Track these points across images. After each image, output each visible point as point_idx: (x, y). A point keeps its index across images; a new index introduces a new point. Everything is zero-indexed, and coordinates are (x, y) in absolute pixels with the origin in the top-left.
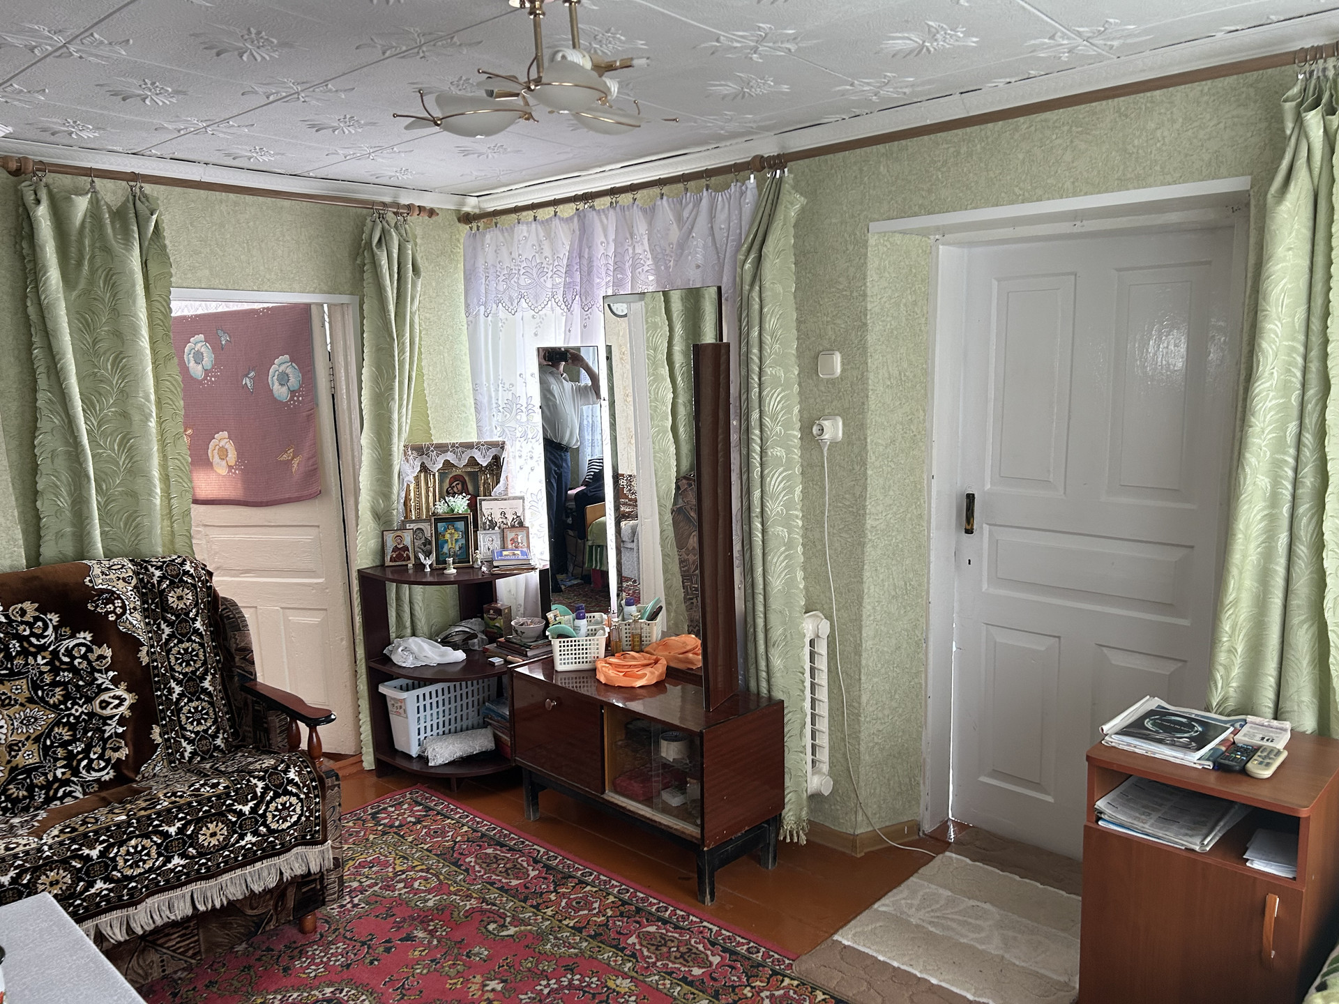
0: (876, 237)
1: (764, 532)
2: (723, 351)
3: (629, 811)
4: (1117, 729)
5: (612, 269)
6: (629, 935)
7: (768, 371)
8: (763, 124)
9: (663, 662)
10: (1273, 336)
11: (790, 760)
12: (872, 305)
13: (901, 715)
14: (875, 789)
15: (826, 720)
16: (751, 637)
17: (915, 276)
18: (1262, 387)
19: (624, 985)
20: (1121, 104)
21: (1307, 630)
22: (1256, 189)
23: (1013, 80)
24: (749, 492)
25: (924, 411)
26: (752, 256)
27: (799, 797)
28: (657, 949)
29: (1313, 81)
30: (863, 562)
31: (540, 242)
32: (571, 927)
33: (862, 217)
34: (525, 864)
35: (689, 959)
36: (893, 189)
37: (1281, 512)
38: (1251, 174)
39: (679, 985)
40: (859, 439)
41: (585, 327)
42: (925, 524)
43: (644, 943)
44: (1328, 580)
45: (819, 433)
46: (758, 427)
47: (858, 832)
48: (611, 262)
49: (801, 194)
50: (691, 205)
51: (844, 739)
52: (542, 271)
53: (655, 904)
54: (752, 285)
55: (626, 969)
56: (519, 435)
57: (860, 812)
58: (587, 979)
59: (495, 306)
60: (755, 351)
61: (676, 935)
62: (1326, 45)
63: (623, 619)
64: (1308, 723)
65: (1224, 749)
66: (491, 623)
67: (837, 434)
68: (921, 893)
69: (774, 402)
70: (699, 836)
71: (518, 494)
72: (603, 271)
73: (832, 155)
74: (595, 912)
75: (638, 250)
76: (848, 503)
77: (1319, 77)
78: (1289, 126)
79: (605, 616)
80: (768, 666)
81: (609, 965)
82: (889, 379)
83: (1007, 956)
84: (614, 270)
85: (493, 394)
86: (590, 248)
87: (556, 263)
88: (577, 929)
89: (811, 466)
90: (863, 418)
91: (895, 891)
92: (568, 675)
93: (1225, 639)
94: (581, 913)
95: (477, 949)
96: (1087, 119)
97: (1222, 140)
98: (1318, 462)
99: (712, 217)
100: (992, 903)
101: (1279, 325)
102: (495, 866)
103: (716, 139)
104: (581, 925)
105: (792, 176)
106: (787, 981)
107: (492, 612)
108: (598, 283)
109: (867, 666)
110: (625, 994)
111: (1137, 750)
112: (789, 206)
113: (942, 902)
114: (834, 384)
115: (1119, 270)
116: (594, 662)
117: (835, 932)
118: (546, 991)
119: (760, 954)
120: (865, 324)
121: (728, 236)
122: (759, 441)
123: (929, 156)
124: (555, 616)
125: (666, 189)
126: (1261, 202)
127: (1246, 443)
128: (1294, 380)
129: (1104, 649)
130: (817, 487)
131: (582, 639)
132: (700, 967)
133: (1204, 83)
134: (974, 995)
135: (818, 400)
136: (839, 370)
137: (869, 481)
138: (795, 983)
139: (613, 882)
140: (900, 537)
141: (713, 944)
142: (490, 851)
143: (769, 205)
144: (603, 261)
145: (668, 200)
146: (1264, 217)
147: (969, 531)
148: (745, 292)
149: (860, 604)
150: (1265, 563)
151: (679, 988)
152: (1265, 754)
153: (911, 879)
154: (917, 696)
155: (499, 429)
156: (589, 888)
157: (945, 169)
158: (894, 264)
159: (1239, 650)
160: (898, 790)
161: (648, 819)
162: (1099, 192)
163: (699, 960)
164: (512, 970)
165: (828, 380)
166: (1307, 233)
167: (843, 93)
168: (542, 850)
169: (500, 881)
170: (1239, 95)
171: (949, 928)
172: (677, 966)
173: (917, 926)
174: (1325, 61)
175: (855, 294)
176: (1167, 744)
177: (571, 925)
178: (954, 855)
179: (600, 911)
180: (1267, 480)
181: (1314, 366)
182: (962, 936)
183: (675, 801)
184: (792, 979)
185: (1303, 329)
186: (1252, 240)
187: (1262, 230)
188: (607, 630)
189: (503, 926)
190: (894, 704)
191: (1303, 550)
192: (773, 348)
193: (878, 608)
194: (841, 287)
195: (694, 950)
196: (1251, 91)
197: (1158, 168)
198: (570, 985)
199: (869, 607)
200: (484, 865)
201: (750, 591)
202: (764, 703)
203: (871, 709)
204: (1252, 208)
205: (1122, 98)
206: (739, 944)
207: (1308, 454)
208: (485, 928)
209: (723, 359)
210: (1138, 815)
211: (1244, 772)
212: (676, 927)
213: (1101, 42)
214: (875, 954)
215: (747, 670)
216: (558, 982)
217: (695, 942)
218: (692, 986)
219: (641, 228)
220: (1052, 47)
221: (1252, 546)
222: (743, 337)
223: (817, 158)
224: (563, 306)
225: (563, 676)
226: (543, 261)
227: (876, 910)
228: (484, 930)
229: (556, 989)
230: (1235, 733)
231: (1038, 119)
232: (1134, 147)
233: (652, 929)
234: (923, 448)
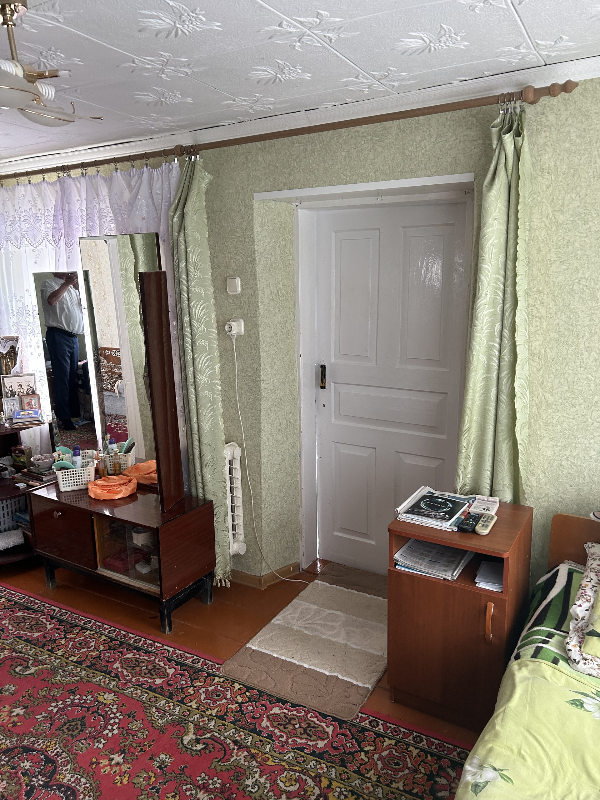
0: (258, 203)
1: (196, 394)
2: (162, 276)
3: (114, 580)
4: (405, 510)
5: (85, 218)
6: (113, 662)
7: (193, 290)
8: (180, 124)
9: (135, 481)
10: (487, 272)
11: (219, 536)
12: (258, 247)
13: (286, 501)
14: (272, 547)
15: (241, 509)
16: (191, 462)
17: (284, 229)
18: (481, 303)
19: (109, 698)
20: (401, 123)
21: (507, 444)
22: (477, 181)
23: (337, 104)
24: (185, 369)
25: (294, 315)
26: (178, 213)
27: (225, 558)
28: (133, 670)
29: (508, 115)
30: (260, 410)
31: (34, 199)
32: (75, 662)
33: (249, 189)
34: (44, 621)
35: (154, 673)
36: (267, 171)
37: (493, 376)
38: (474, 172)
39: (146, 692)
40: (254, 333)
41: (69, 258)
42: (297, 385)
43: (124, 666)
44: (517, 415)
45: (229, 329)
46: (189, 327)
47: (263, 574)
48: (84, 214)
49: (209, 173)
50: (136, 177)
51: (252, 519)
52: (37, 219)
53: (133, 638)
54: (179, 232)
55: (111, 687)
56: (28, 331)
57: (263, 562)
58: (84, 698)
59: (5, 242)
60: (184, 276)
61: (146, 658)
62: (515, 92)
63: (108, 454)
64: (508, 497)
65: (463, 517)
66: (18, 459)
67: (241, 330)
68: (300, 609)
69: (198, 310)
70: (159, 593)
71: (31, 372)
72: (80, 219)
73: (228, 147)
74: (92, 649)
75: (103, 206)
76: (249, 374)
77: (512, 112)
78: (495, 142)
79: (95, 452)
80: (202, 479)
81: (99, 685)
82: (271, 295)
83: (349, 643)
84: (87, 219)
85: (9, 303)
86: (69, 204)
87: (46, 214)
88: (79, 663)
89: (225, 350)
90: (257, 320)
91: (284, 609)
92: (69, 494)
93: (464, 451)
94: (82, 650)
95: (7, 687)
96: (381, 132)
97: (458, 150)
98: (511, 347)
99: (151, 186)
100: (341, 611)
101: (490, 265)
102: (23, 624)
103: (150, 133)
104: (81, 659)
105: (202, 160)
106: (217, 679)
107: (17, 452)
108: (77, 228)
109: (265, 473)
110: (110, 704)
111: (416, 523)
112: (201, 180)
113: (312, 613)
114: (237, 298)
115: (403, 227)
116: (87, 484)
117: (247, 643)
118: (55, 710)
119: (200, 664)
120: (254, 260)
121: (162, 199)
122: (190, 336)
123: (289, 151)
124: (59, 455)
125: (119, 165)
126: (480, 189)
127: (473, 336)
128: (499, 298)
129: (401, 454)
130: (230, 364)
131: (79, 470)
132: (160, 678)
133: (448, 113)
134: (329, 672)
135: (228, 308)
136: (239, 289)
137: (262, 360)
138: (222, 680)
139: (105, 626)
140: (282, 394)
141: (170, 660)
142: (20, 614)
143: (188, 180)
144: (79, 213)
145: (121, 173)
146: (482, 199)
147: (323, 388)
148: (175, 237)
149: (259, 436)
150: (484, 406)
151: (147, 695)
152: (485, 519)
153: (294, 600)
154: (296, 488)
155: (15, 327)
156: (88, 632)
157: (298, 160)
158: (271, 220)
159: (471, 457)
160: (286, 546)
161: (126, 584)
162: (390, 180)
163: (161, 673)
164: (32, 699)
165: (233, 295)
166: (504, 209)
167: (229, 106)
168: (57, 609)
169: (26, 635)
170: (467, 122)
171: (316, 630)
172: (145, 679)
173: (297, 631)
174: (515, 103)
175: (247, 240)
176: (432, 518)
177: (75, 660)
178: (319, 582)
179: (95, 648)
180: (485, 357)
181: (509, 290)
182: (324, 634)
183: (144, 570)
184: (220, 677)
185: (503, 268)
186: (475, 212)
187: (480, 206)
188: (96, 462)
189: (27, 668)
190: (282, 495)
191: (504, 398)
192: (195, 275)
193: (271, 438)
194: (238, 235)
195: (158, 667)
196: (474, 119)
197: (422, 166)
198: (73, 704)
199: (265, 438)
200: (15, 625)
201: (189, 433)
202: (201, 503)
203: (268, 500)
204: (475, 192)
205: (402, 120)
206: (187, 658)
207: (506, 342)
208: (14, 671)
209: (163, 282)
210: (417, 560)
211: (474, 532)
212: (146, 652)
213: (387, 83)
214: (271, 654)
215: (189, 482)
216: (64, 702)
217: (159, 661)
218: (155, 693)
219: (104, 191)
220: (357, 84)
221: (477, 395)
222: (175, 266)
223: (218, 149)
224: (53, 244)
225: (66, 494)
226: (38, 212)
227: (274, 624)
228: (13, 672)
229: (63, 708)
230: (469, 507)
231: (353, 131)
232: (409, 151)
233: (130, 656)
234: (294, 338)
